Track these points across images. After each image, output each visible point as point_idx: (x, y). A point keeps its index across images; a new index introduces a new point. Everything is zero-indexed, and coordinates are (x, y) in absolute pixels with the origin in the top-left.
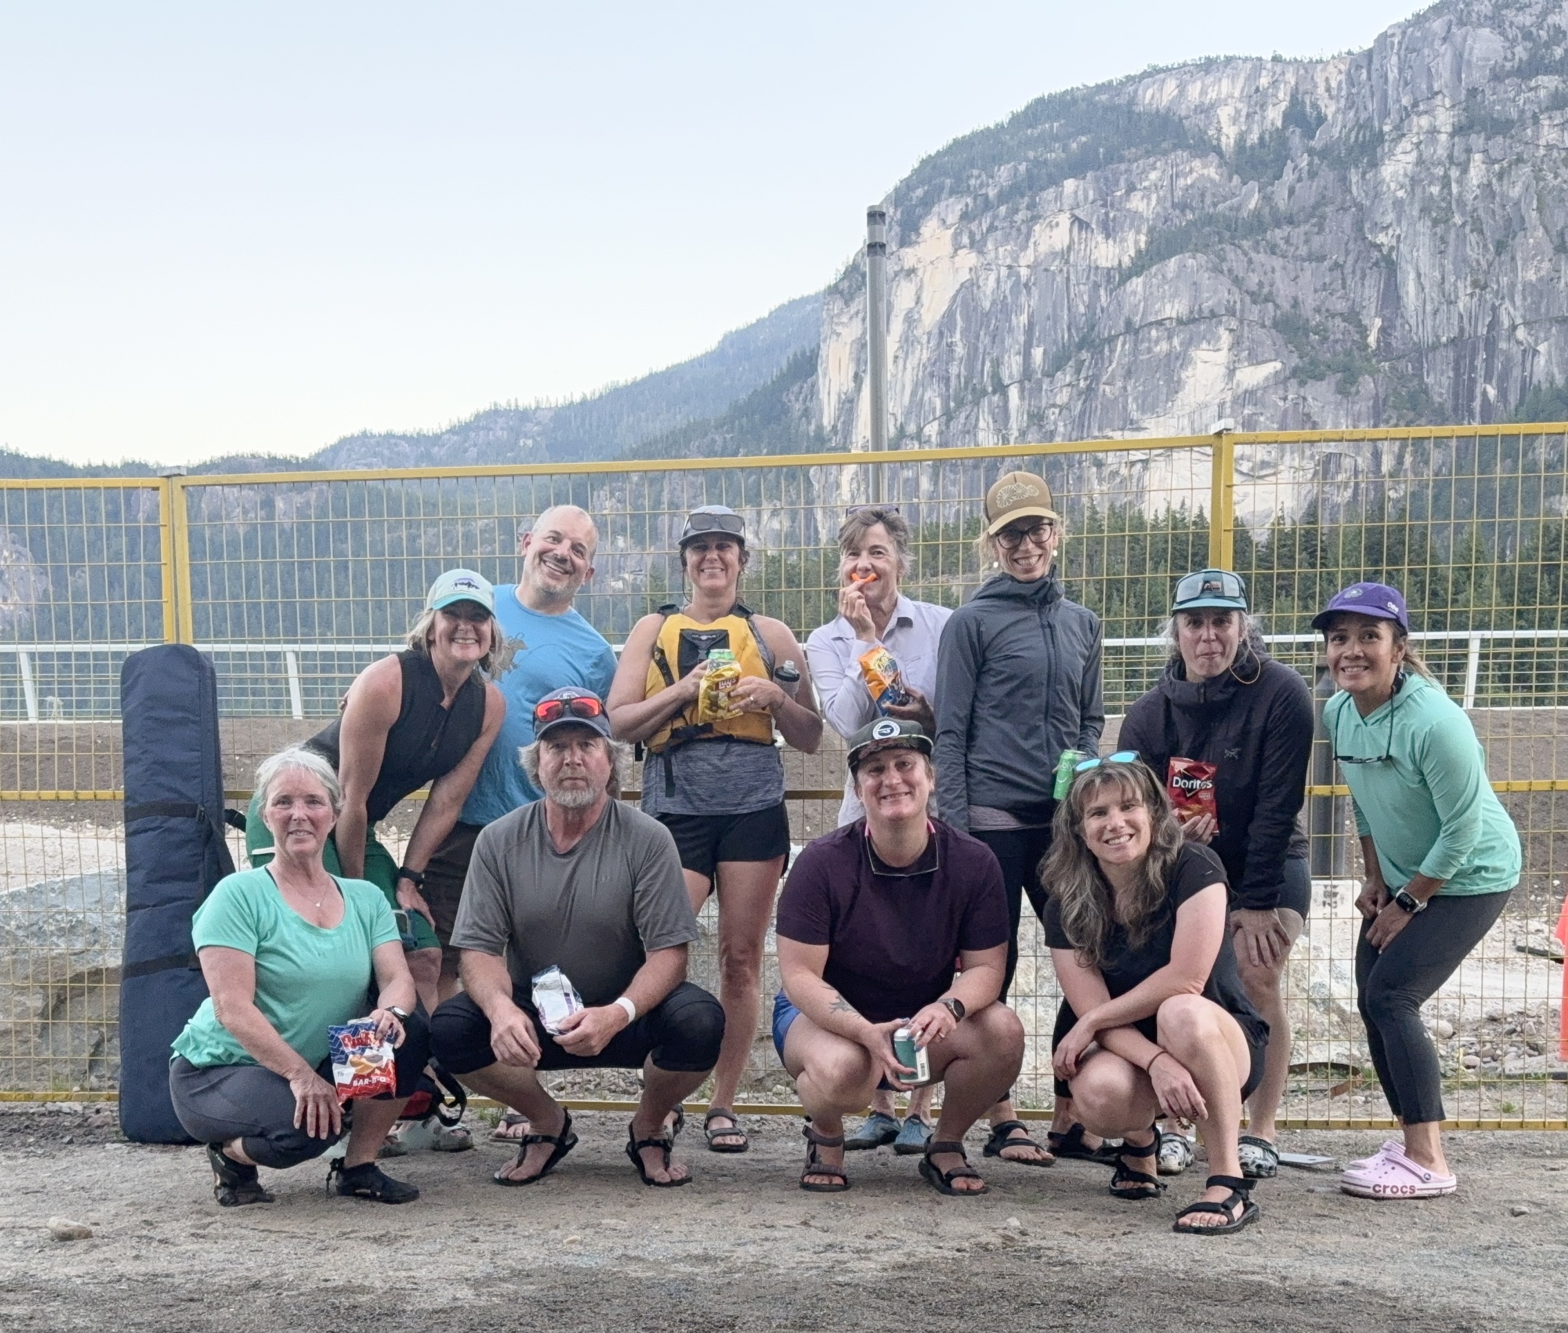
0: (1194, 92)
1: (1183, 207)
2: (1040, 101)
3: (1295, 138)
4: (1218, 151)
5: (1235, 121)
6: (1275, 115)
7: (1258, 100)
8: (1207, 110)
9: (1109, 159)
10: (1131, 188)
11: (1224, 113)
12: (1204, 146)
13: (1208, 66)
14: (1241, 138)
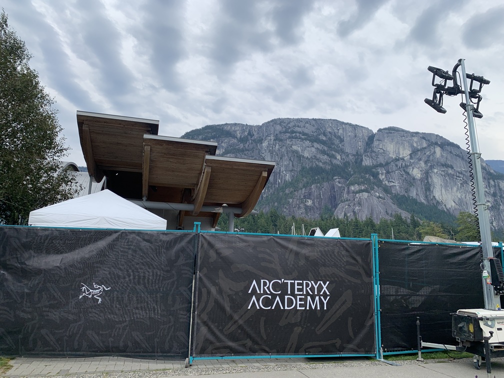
0: (233, 128)
1: (231, 146)
2: (207, 126)
3: (249, 137)
4: (237, 138)
5: (240, 133)
6: (246, 133)
7: (243, 131)
8: (235, 131)
9: (219, 137)
10: (222, 142)
11: (238, 132)
12: (235, 137)
13: (235, 124)
14: (241, 136)
